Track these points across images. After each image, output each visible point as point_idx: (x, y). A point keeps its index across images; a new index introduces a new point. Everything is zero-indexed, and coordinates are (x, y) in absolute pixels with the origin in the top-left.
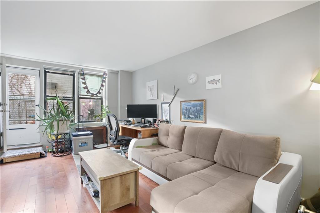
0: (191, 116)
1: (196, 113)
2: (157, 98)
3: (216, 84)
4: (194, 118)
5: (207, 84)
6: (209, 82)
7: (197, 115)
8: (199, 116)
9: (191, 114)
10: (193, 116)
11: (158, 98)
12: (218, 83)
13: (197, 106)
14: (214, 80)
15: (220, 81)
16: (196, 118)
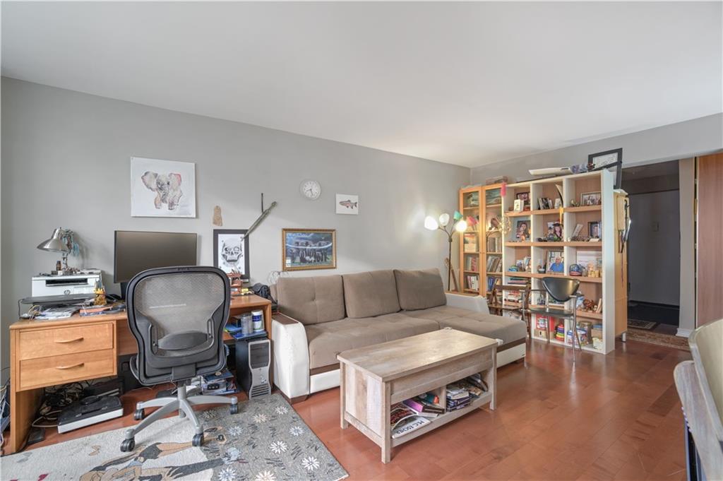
0: (307, 258)
1: (319, 253)
2: (194, 216)
3: (352, 208)
4: (315, 261)
5: (338, 205)
6: (342, 203)
7: (321, 255)
8: (326, 258)
9: (308, 254)
10: (313, 259)
11: (197, 216)
12: (354, 207)
13: (322, 240)
14: (349, 201)
15: (357, 205)
16: (318, 261)
